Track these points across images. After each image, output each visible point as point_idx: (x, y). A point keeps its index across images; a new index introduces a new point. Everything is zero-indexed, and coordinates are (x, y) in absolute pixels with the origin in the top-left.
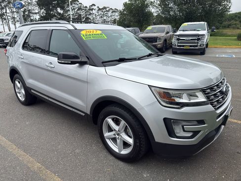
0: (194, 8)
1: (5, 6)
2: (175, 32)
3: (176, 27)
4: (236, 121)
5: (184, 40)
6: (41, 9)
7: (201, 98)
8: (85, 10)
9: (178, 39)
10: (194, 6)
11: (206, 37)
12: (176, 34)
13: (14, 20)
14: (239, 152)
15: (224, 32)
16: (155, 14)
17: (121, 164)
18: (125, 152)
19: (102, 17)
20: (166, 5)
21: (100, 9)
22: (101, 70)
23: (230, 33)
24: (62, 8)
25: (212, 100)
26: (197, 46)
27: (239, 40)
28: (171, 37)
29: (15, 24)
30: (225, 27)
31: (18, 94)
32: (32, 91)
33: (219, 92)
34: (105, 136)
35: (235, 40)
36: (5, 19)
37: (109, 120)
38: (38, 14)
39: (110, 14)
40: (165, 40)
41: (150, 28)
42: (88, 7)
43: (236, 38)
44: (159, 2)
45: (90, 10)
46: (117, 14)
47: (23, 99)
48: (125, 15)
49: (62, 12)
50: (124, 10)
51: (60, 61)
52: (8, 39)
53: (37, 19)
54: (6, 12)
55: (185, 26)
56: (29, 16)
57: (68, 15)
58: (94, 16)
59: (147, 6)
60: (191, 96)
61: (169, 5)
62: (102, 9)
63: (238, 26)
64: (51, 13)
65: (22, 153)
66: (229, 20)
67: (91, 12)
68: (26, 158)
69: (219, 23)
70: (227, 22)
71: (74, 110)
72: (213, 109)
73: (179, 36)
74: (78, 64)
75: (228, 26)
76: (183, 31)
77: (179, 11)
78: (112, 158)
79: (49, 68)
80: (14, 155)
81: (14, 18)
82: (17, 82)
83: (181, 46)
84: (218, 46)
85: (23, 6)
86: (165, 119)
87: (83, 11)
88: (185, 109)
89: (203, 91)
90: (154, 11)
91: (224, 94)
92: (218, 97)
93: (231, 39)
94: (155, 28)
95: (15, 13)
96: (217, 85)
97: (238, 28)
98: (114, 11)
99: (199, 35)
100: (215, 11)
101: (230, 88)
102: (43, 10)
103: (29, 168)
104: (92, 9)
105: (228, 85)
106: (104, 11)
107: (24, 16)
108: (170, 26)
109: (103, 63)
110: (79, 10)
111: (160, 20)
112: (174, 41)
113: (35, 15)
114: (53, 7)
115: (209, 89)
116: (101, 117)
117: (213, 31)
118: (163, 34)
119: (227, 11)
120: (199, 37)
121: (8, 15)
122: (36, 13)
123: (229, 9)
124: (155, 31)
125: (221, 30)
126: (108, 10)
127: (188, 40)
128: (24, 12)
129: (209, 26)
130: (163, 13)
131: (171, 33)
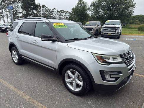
0: (113, 12)
1: (2, 8)
2: (102, 25)
3: (103, 23)
4: (138, 75)
5: (108, 30)
6: (23, 10)
7: (120, 60)
8: (50, 12)
9: (104, 30)
10: (113, 11)
11: (120, 28)
12: (103, 26)
13: (7, 16)
14: (140, 91)
15: (130, 26)
16: (90, 15)
17: (75, 97)
18: (77, 90)
19: (59, 16)
20: (97, 10)
21: (58, 11)
22: (65, 44)
23: (133, 27)
24: (36, 10)
25: (125, 61)
26: (115, 33)
27: (139, 31)
28: (100, 28)
29: (7, 19)
30: (131, 23)
31: (13, 58)
32: (23, 56)
33: (129, 57)
34: (66, 81)
35: (137, 31)
36: (2, 16)
37: (69, 72)
38: (21, 13)
39: (64, 14)
40: (97, 30)
41: (88, 23)
42: (52, 10)
43: (137, 29)
44: (93, 8)
45: (52, 11)
46: (68, 14)
47: (17, 62)
48: (73, 15)
49: (36, 12)
50: (72, 12)
51: (42, 39)
52: (4, 27)
53: (21, 16)
54: (2, 12)
55: (108, 22)
56: (16, 14)
57: (40, 14)
58: (55, 15)
59: (86, 10)
60: (114, 59)
61: (98, 10)
62: (60, 11)
63: (138, 23)
64: (30, 12)
65: (19, 91)
66: (133, 19)
67: (53, 13)
68: (21, 93)
69: (127, 21)
70: (132, 21)
71: (48, 67)
72: (126, 66)
73: (105, 27)
74: (51, 41)
75: (133, 23)
76: (107, 25)
77: (104, 14)
78: (70, 94)
79: (34, 44)
80: (14, 92)
81: (7, 15)
82: (13, 52)
83: (106, 33)
84: (127, 34)
85: (13, 8)
86: (100, 71)
87: (49, 12)
88: (111, 66)
89: (121, 56)
90: (90, 13)
91: (132, 58)
92: (128, 59)
93: (134, 30)
94: (91, 23)
95: (8, 12)
96: (128, 54)
97: (138, 24)
98: (67, 13)
99: (116, 27)
100: (125, 14)
101: (134, 56)
102: (25, 11)
103: (23, 99)
104: (54, 11)
105: (134, 54)
106: (60, 12)
107: (13, 14)
108: (99, 22)
109: (66, 40)
110: (46, 11)
111: (94, 19)
112: (102, 30)
113: (20, 14)
114: (31, 9)
115: (124, 55)
116: (64, 70)
117: (124, 25)
118: (96, 27)
119: (131, 14)
120: (116, 29)
121: (3, 13)
122: (20, 13)
123: (133, 13)
124: (91, 25)
125: (128, 25)
126: (63, 12)
127: (110, 30)
128: (13, 12)
129: (122, 22)
130: (95, 14)
131: (100, 26)
